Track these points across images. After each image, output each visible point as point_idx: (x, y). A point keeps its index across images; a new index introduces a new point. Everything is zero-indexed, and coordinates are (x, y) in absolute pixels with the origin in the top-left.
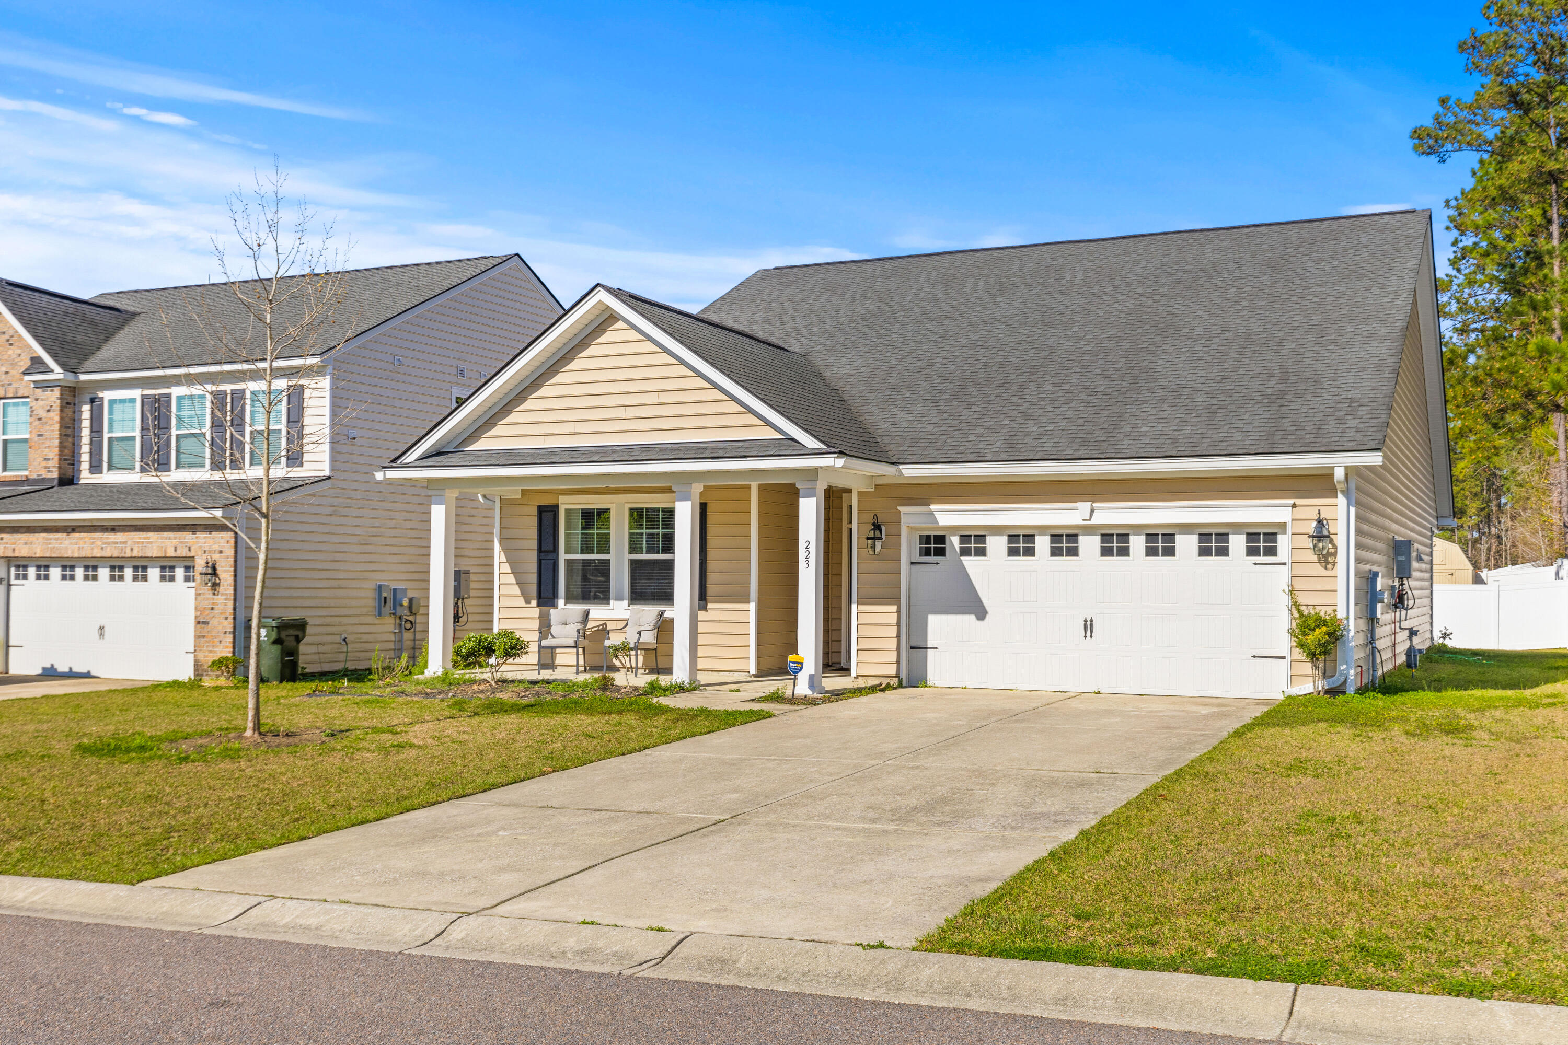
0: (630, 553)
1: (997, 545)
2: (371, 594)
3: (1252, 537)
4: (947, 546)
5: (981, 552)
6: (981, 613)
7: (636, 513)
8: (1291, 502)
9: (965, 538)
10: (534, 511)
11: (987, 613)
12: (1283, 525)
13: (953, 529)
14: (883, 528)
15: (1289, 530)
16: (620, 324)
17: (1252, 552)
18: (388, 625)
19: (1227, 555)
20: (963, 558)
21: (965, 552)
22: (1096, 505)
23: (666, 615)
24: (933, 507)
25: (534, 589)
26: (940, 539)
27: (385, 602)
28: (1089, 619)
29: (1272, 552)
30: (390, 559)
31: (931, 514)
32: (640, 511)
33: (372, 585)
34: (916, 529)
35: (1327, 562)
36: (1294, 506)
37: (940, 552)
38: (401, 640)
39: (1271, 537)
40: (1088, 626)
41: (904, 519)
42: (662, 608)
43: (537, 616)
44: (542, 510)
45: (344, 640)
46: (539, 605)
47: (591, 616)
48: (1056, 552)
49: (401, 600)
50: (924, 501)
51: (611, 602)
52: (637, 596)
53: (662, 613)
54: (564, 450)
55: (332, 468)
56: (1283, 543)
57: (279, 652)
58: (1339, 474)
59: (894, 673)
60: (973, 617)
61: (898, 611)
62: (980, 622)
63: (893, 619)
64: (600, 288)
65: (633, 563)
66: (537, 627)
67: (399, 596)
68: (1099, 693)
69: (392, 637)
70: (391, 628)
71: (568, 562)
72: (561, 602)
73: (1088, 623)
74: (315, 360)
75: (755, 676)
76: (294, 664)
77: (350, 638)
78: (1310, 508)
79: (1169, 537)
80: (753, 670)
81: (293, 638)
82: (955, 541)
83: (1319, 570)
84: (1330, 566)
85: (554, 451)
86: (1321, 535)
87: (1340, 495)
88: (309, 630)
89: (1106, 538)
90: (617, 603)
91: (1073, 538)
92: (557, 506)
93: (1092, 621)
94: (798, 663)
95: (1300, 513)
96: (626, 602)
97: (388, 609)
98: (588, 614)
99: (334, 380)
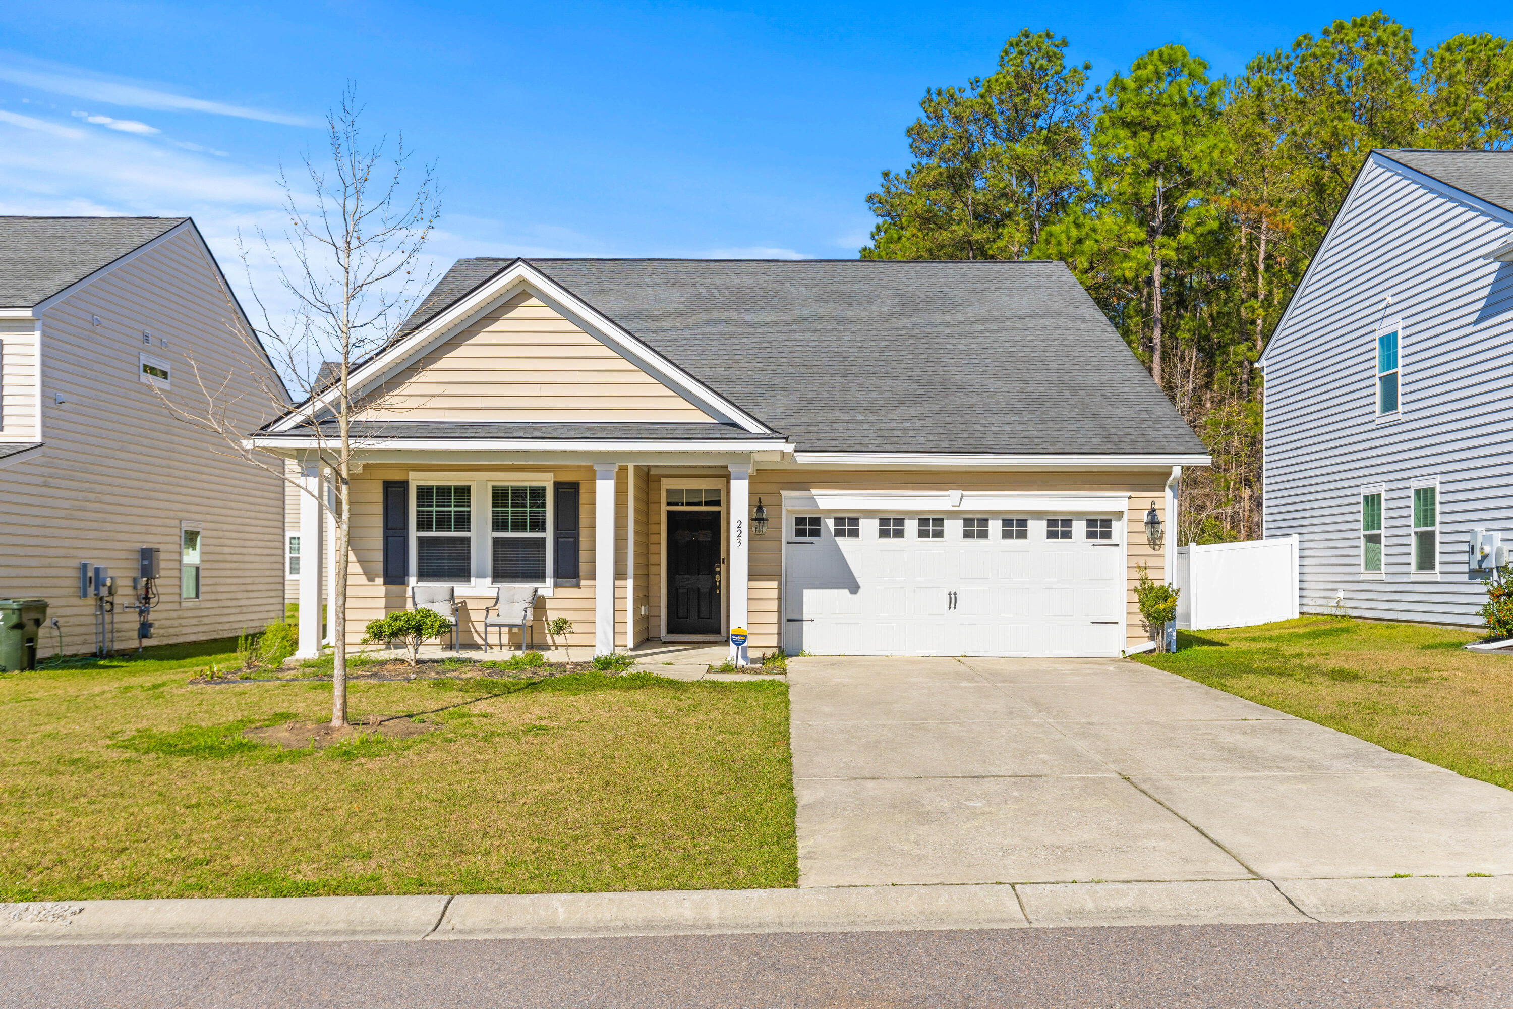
0: (493, 531)
1: (869, 527)
2: (74, 573)
3: (1091, 523)
4: (822, 527)
5: (854, 533)
6: (854, 588)
7: (499, 494)
8: (1129, 494)
9: (839, 521)
10: (380, 487)
11: (859, 587)
12: (1119, 515)
13: (829, 512)
14: (765, 510)
15: (1126, 517)
16: (534, 301)
17: (1091, 535)
18: (88, 606)
19: (1070, 537)
20: (837, 539)
21: (839, 533)
22: (966, 493)
23: (539, 593)
24: (814, 492)
25: (379, 566)
26: (816, 521)
27: (90, 582)
28: (952, 593)
29: (1107, 535)
30: (92, 535)
31: (812, 498)
32: (504, 490)
33: (76, 563)
34: (794, 512)
35: (1155, 544)
36: (1130, 498)
37: (816, 533)
38: (103, 623)
39: (1107, 523)
40: (953, 599)
41: (786, 503)
42: (535, 585)
43: (383, 594)
44: (388, 486)
45: (55, 624)
46: (385, 583)
47: (456, 594)
48: (923, 534)
49: (105, 579)
50: (804, 486)
51: (472, 579)
52: (501, 573)
53: (536, 591)
54: (472, 425)
55: (44, 435)
56: (1118, 529)
57: (19, 637)
58: (1177, 472)
59: (775, 643)
60: (846, 591)
61: (779, 587)
62: (853, 596)
63: (774, 594)
64: (520, 263)
65: (495, 540)
66: (383, 605)
67: (102, 575)
68: (965, 656)
69: (93, 620)
70: (92, 610)
71: (420, 539)
72: (412, 580)
73: (953, 597)
74: (27, 314)
75: (632, 650)
76: (32, 651)
77: (61, 621)
78: (1144, 499)
79: (1023, 523)
80: (631, 645)
81: (32, 622)
82: (830, 523)
83: (1148, 550)
84: (1157, 547)
85: (462, 426)
86: (1153, 522)
87: (1167, 489)
88: (49, 611)
89: (968, 522)
90: (479, 580)
91: (939, 521)
92: (407, 483)
93: (955, 594)
94: (742, 636)
95: (1136, 503)
96: (489, 580)
97: (91, 590)
98: (453, 591)
99: (44, 335)
